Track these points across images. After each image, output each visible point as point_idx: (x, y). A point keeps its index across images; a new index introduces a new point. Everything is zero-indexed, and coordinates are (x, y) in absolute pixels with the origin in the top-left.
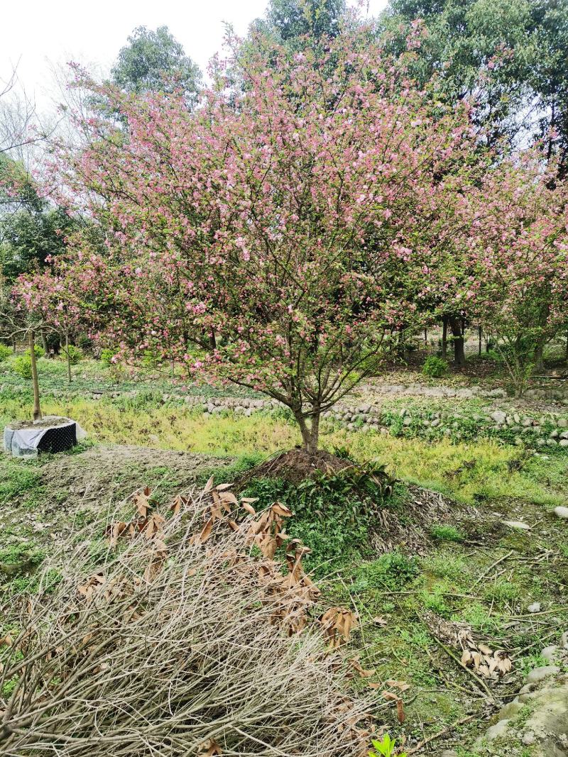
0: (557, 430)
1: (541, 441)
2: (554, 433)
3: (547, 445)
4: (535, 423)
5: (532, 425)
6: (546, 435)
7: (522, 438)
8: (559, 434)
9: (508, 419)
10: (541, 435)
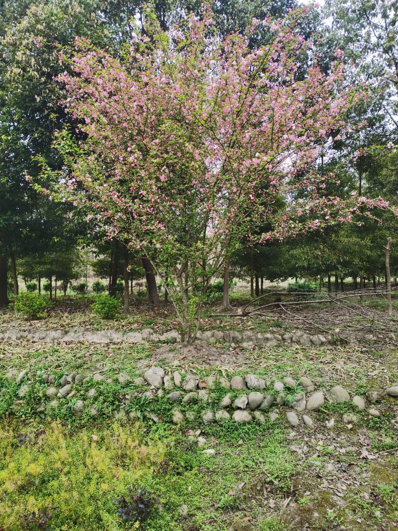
0: (229, 395)
1: (208, 415)
2: (226, 401)
3: (215, 422)
4: (201, 385)
5: (198, 387)
6: (215, 405)
7: (183, 412)
8: (233, 402)
9: (166, 378)
10: (208, 404)
